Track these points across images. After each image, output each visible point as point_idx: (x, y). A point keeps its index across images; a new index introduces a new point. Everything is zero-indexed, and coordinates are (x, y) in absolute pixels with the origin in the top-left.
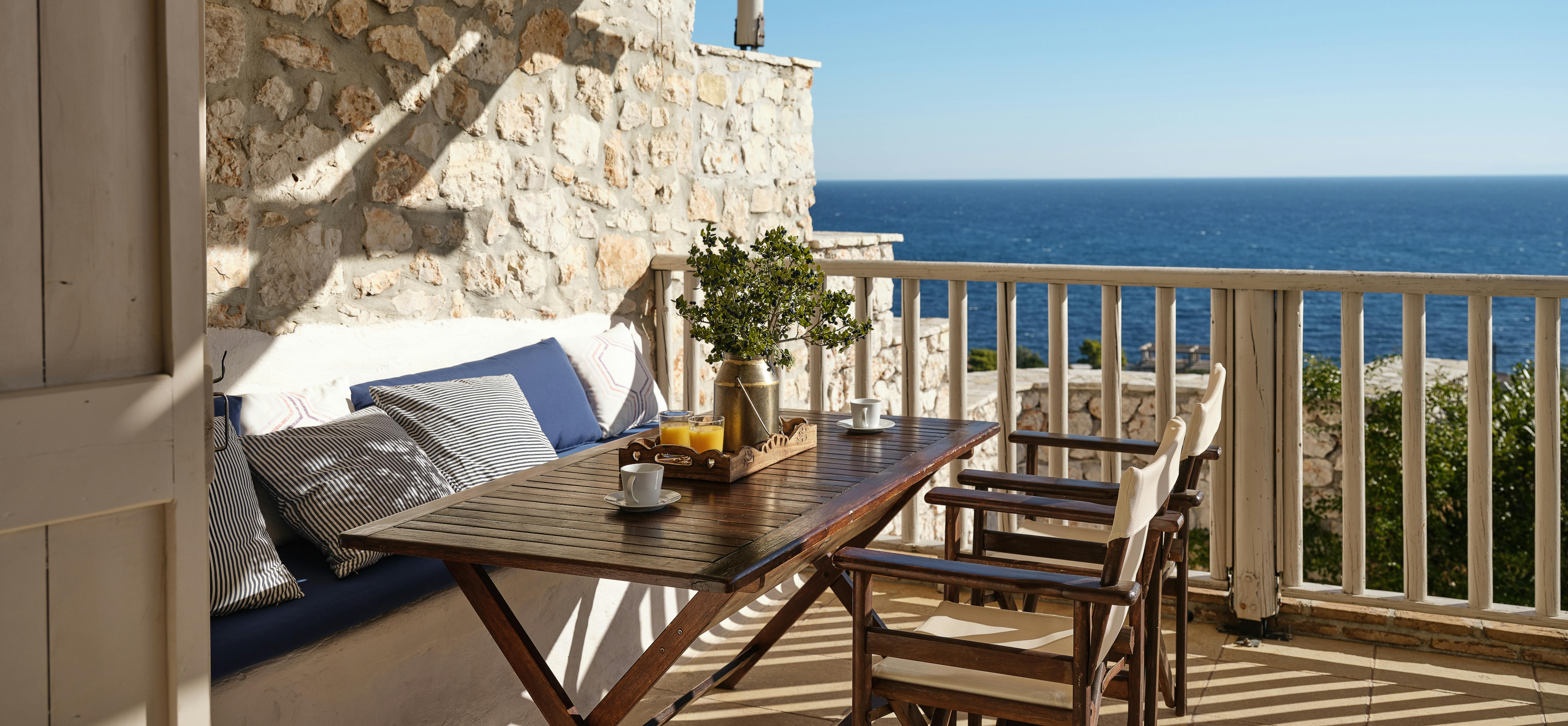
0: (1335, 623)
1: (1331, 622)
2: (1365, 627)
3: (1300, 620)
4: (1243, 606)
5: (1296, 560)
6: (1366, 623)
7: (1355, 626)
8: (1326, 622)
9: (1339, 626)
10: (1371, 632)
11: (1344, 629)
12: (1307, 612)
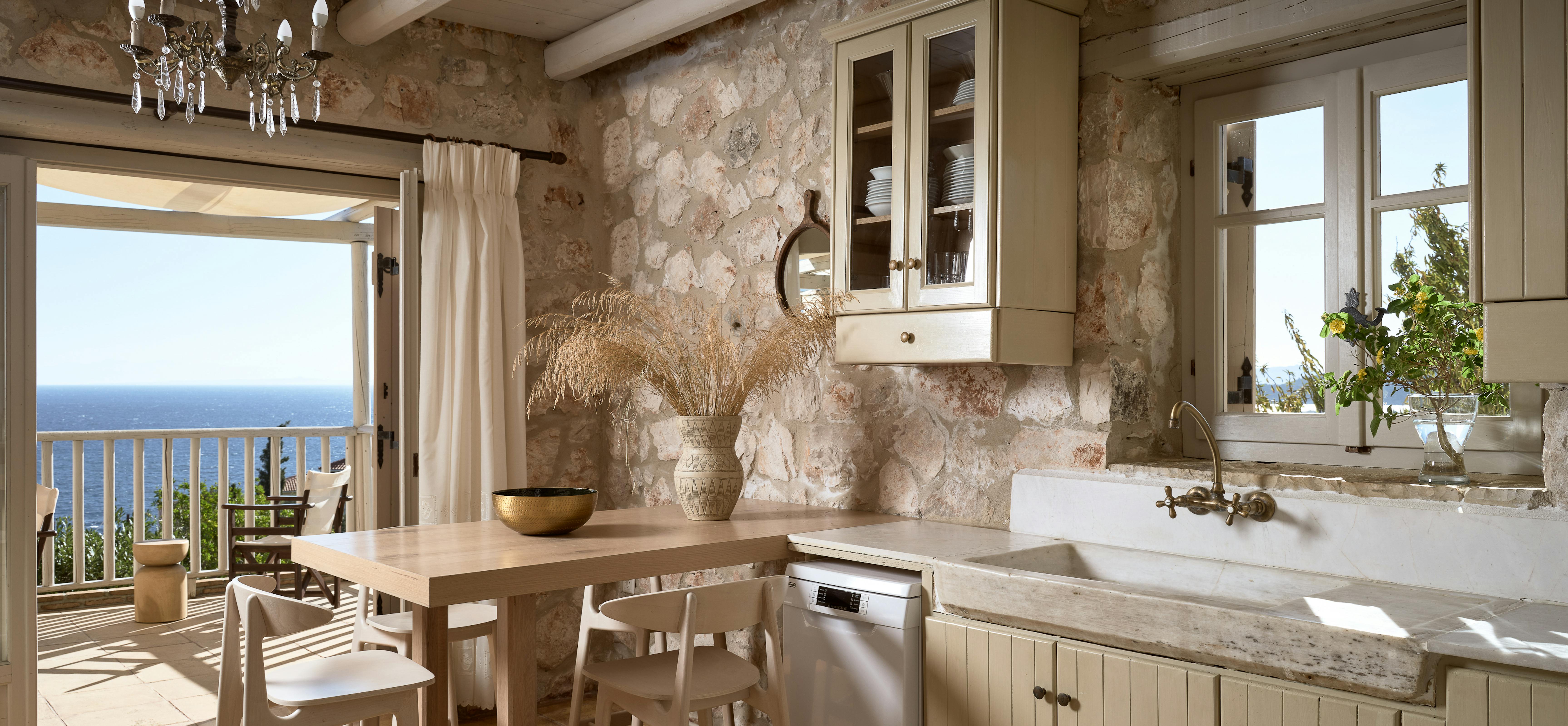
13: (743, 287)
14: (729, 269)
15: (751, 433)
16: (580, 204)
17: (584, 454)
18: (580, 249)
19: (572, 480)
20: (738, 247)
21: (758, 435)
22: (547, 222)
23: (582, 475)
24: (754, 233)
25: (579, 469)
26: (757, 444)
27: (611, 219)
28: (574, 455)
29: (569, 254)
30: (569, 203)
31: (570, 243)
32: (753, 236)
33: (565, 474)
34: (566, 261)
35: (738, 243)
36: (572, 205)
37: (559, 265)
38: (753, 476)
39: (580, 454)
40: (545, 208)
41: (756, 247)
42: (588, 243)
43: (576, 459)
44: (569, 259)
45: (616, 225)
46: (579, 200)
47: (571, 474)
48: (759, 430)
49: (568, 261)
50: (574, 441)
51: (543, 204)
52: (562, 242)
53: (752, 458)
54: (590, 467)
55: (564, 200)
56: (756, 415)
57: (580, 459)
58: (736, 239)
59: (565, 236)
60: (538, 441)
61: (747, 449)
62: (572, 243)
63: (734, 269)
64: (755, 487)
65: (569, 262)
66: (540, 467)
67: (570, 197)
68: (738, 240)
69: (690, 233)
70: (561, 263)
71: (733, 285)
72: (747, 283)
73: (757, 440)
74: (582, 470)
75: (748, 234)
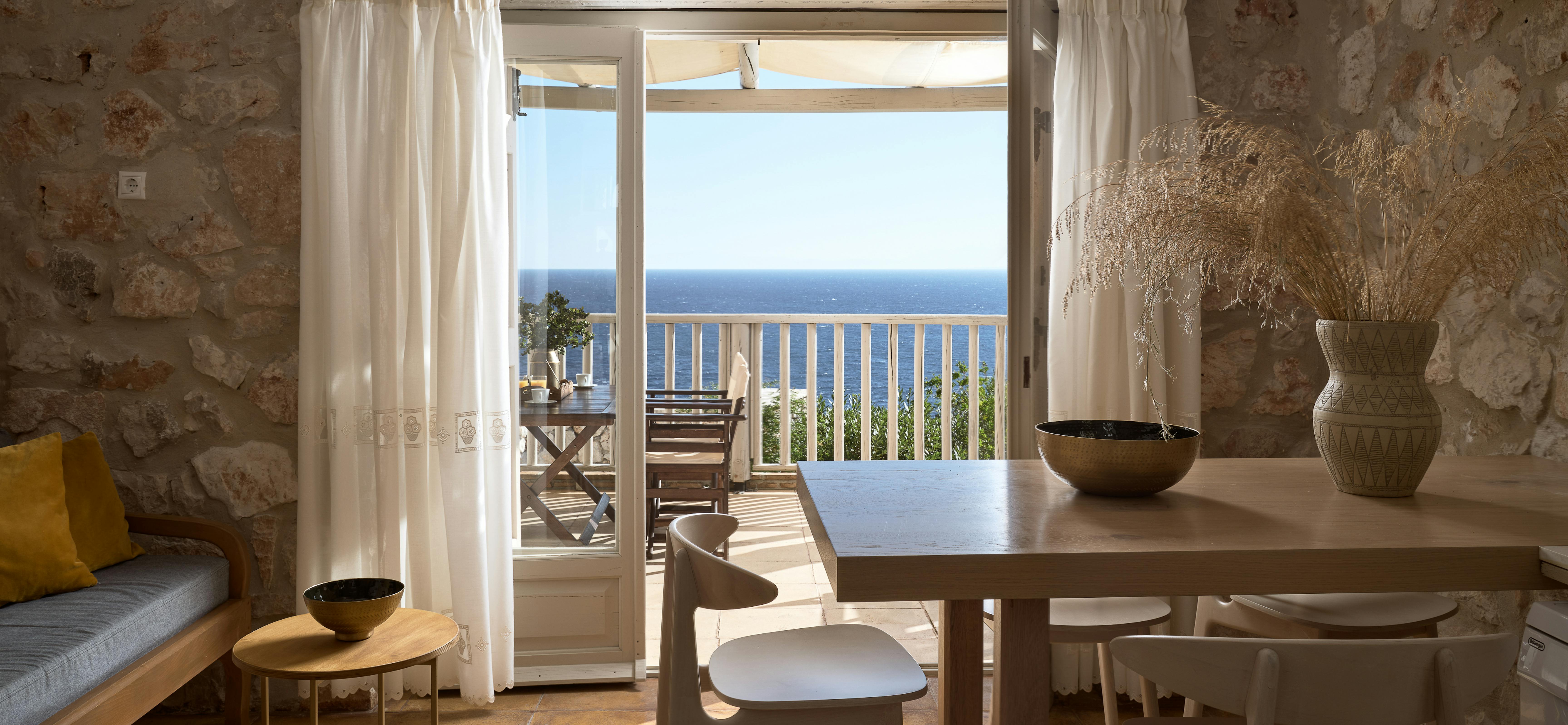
0: (776, 482)
1: (774, 482)
2: (790, 482)
3: (760, 482)
4: (736, 476)
5: (759, 452)
6: (790, 480)
7: (785, 482)
8: (772, 482)
9: (778, 483)
10: (792, 483)
11: (780, 484)
12: (764, 478)
13: (1531, 109)
14: (1508, 84)
15: (1542, 349)
16: (1291, 16)
17: (1294, 366)
18: (1291, 79)
19: (1274, 401)
20: (1525, 46)
21: (1557, 354)
22: (1241, 46)
23: (1290, 395)
24: (1551, 18)
25: (1287, 386)
26: (1554, 367)
27: (1338, 33)
28: (1277, 367)
29: (1273, 87)
30: (1273, 16)
31: (1274, 72)
32: (1549, 24)
33: (1264, 393)
34: (1267, 95)
35: (1525, 40)
36: (1278, 19)
37: (1256, 103)
38: (1548, 420)
39: (1288, 366)
40: (1236, 27)
41: (1554, 40)
42: (1303, 70)
43: (1282, 373)
44: (1272, 94)
45: (1344, 39)
46: (1289, 11)
47: (1273, 393)
48: (1557, 345)
49: (1270, 97)
50: (1279, 348)
51: (1234, 21)
52: (1262, 72)
53: (1544, 389)
54: (1304, 384)
55: (1265, 13)
56: (1552, 318)
57: (1287, 372)
58: (1520, 34)
59: (1266, 63)
60: (1223, 346)
61: (1536, 375)
62: (1278, 72)
63: (1516, 81)
64: (1550, 439)
65: (1273, 99)
66: (1226, 381)
67: (1275, 7)
68: (1525, 34)
69: (1448, 34)
70: (1261, 100)
71: (1516, 109)
72: (1537, 102)
73: (1553, 360)
74: (1292, 388)
75: (1540, 21)
